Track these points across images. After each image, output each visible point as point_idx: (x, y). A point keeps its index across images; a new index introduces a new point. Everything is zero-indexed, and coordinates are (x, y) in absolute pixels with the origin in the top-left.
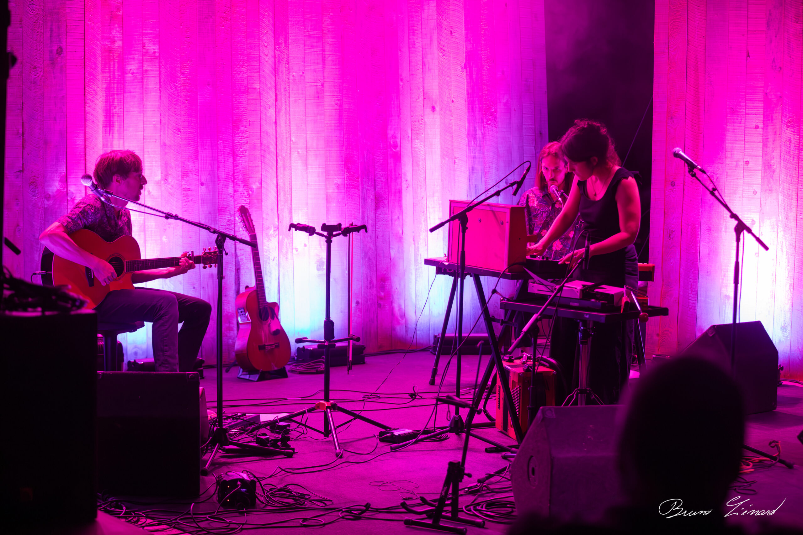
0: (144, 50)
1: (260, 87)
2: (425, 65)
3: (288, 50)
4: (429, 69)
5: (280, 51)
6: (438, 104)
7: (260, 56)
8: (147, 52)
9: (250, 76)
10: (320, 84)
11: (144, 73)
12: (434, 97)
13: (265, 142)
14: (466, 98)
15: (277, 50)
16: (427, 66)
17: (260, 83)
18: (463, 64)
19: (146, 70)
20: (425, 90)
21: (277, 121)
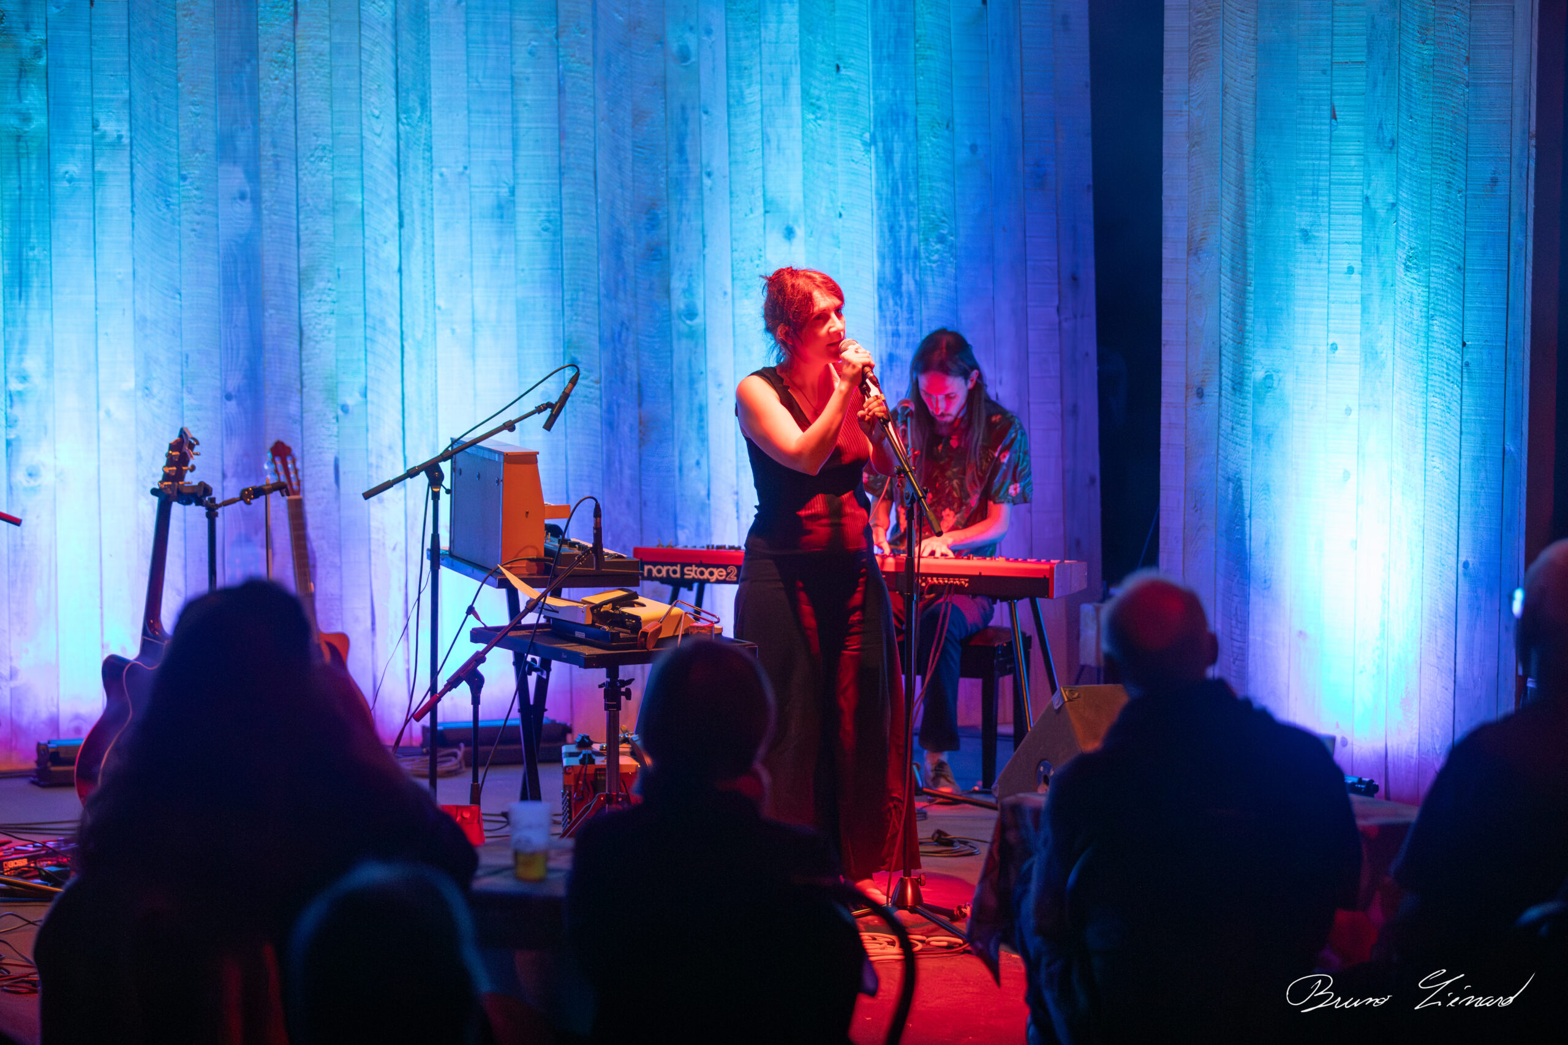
0: (96, 133)
1: (363, 199)
2: (769, 141)
3: (430, 123)
4: (779, 148)
5: (409, 124)
6: (801, 221)
7: (362, 137)
8: (103, 136)
9: (341, 179)
10: (507, 190)
11: (97, 179)
12: (791, 208)
13: (373, 310)
14: (875, 208)
15: (403, 124)
16: (774, 144)
17: (363, 192)
18: (867, 136)
19: (102, 174)
20: (769, 195)
21: (403, 267)
